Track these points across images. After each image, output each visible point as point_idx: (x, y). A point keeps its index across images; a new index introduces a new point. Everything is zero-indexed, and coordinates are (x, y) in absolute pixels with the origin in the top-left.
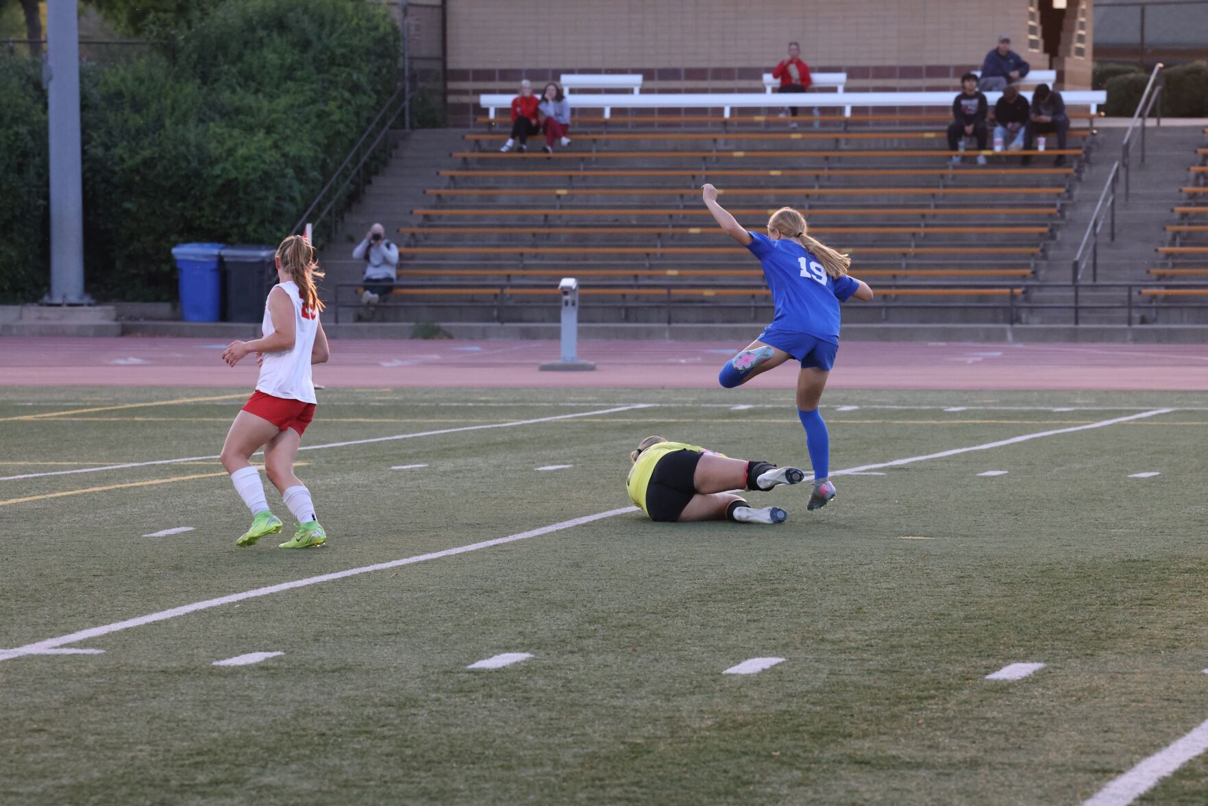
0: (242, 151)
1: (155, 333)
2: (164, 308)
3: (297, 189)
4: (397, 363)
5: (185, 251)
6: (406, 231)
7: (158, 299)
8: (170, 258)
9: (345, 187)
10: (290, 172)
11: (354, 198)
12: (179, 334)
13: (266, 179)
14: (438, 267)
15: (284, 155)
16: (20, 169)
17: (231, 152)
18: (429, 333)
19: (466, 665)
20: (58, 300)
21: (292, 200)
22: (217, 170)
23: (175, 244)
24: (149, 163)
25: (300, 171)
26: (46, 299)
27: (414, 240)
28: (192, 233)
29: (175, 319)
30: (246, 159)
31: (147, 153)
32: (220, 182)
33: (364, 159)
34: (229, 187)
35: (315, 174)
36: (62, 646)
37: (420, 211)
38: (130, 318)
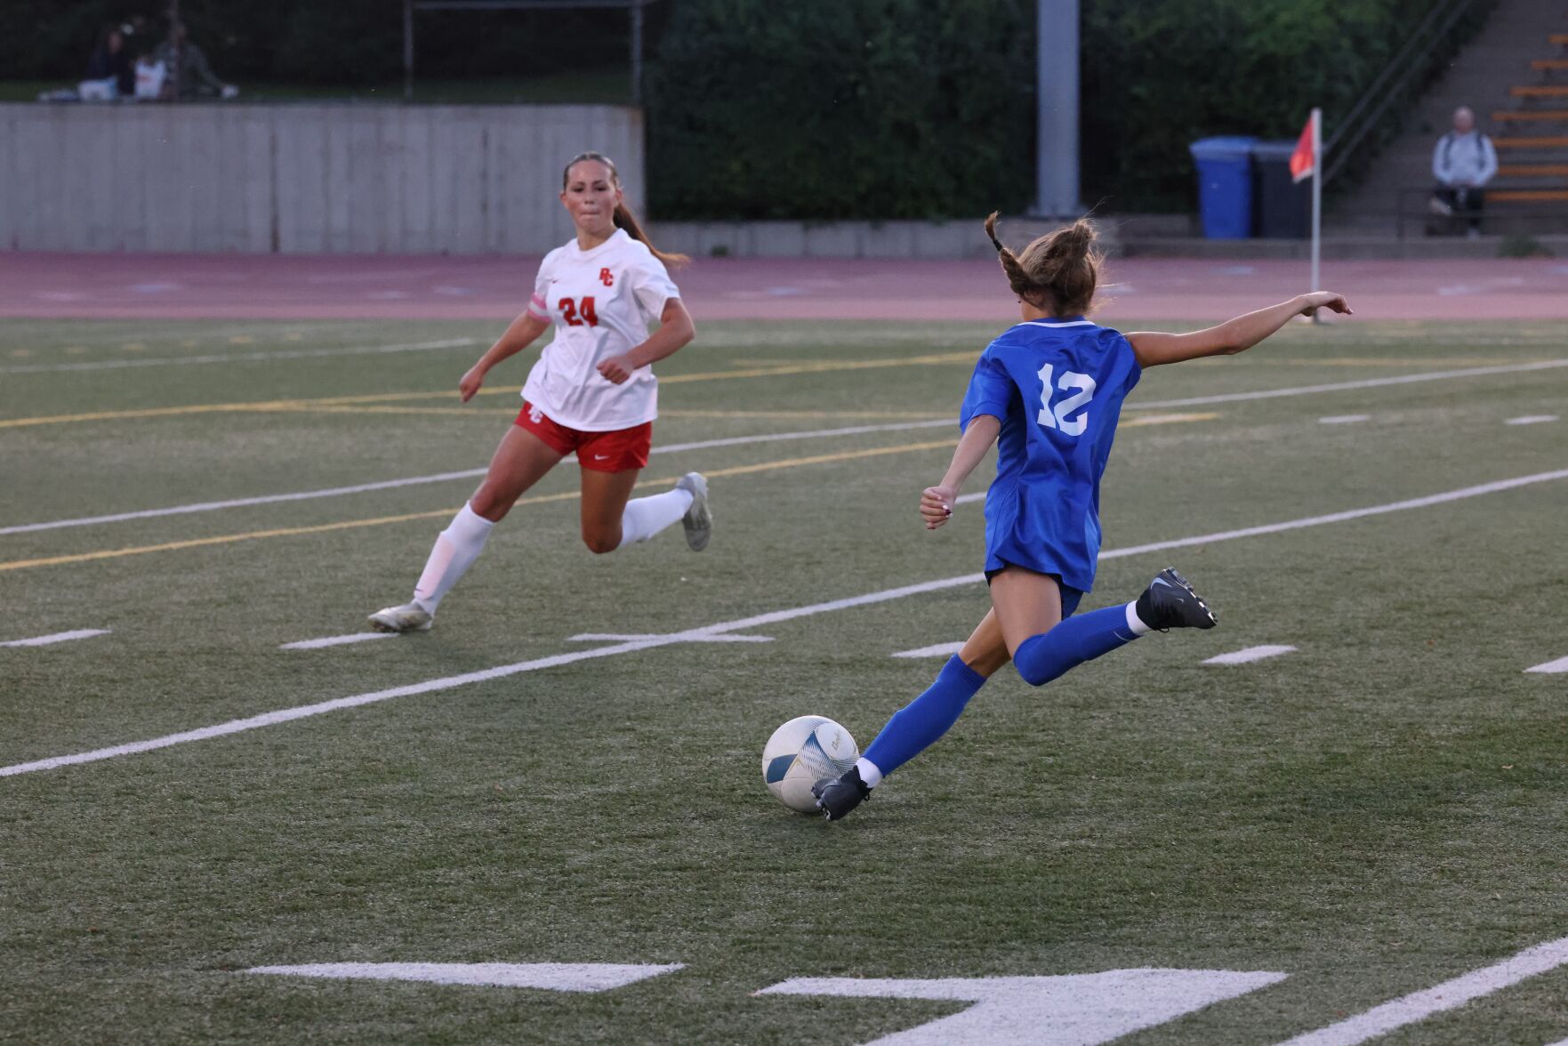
0: (1284, 18)
1: (1169, 253)
2: (1180, 222)
3: (1356, 66)
4: (1461, 289)
5: (1208, 149)
6: (1500, 116)
7: (1172, 210)
8: (1189, 159)
9: (1421, 61)
10: (1346, 43)
11: (1434, 75)
12: (1198, 255)
13: (1314, 53)
14: (1540, 163)
15: (1340, 22)
16: (1004, 47)
17: (1270, 18)
18: (1523, 250)
19: (1202, 659)
20: (1045, 212)
21: (1348, 79)
22: (1251, 42)
23: (1195, 139)
24: (1165, 36)
25: (1360, 44)
26: (1032, 212)
27: (1511, 129)
28: (1219, 125)
29: (1194, 236)
30: (1289, 27)
31: (1162, 23)
32: (1255, 57)
33: (1450, 22)
34: (1267, 65)
35: (1379, 45)
36: (730, 632)
37: (1520, 91)
38: (1137, 235)
